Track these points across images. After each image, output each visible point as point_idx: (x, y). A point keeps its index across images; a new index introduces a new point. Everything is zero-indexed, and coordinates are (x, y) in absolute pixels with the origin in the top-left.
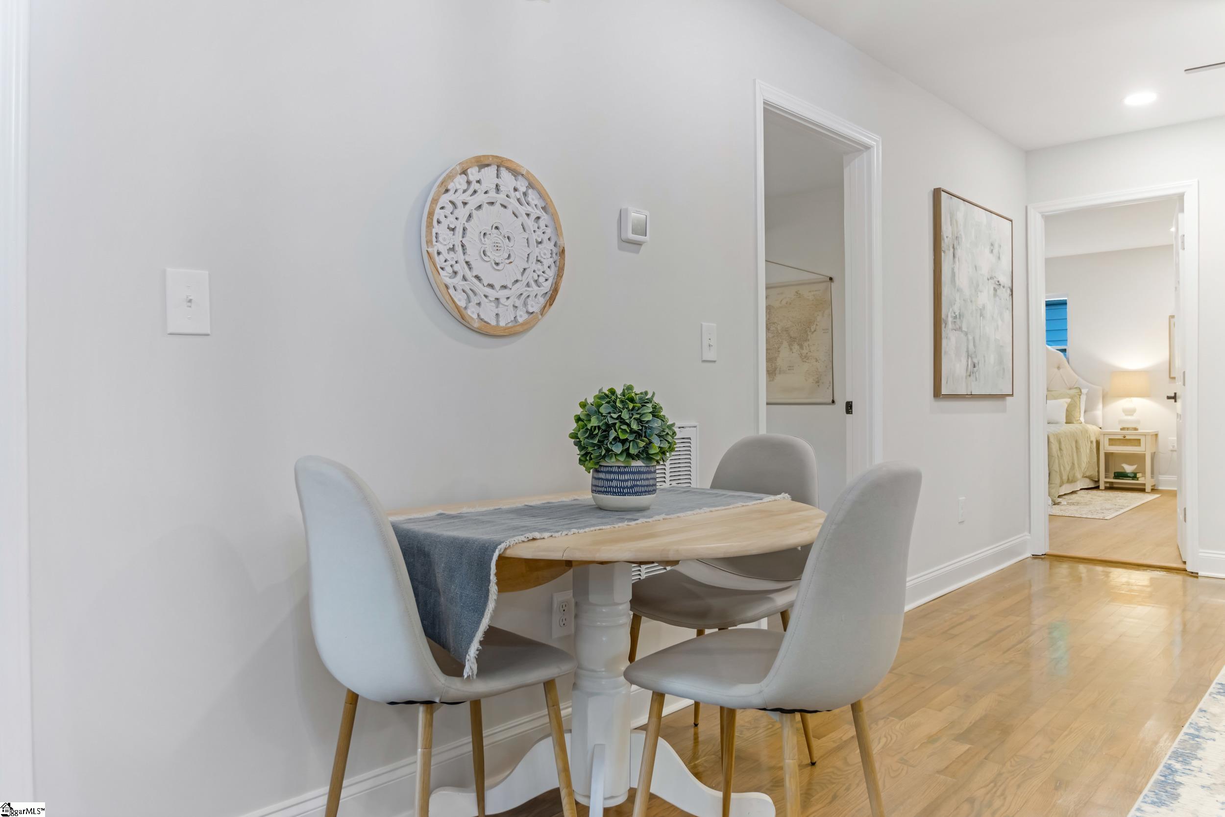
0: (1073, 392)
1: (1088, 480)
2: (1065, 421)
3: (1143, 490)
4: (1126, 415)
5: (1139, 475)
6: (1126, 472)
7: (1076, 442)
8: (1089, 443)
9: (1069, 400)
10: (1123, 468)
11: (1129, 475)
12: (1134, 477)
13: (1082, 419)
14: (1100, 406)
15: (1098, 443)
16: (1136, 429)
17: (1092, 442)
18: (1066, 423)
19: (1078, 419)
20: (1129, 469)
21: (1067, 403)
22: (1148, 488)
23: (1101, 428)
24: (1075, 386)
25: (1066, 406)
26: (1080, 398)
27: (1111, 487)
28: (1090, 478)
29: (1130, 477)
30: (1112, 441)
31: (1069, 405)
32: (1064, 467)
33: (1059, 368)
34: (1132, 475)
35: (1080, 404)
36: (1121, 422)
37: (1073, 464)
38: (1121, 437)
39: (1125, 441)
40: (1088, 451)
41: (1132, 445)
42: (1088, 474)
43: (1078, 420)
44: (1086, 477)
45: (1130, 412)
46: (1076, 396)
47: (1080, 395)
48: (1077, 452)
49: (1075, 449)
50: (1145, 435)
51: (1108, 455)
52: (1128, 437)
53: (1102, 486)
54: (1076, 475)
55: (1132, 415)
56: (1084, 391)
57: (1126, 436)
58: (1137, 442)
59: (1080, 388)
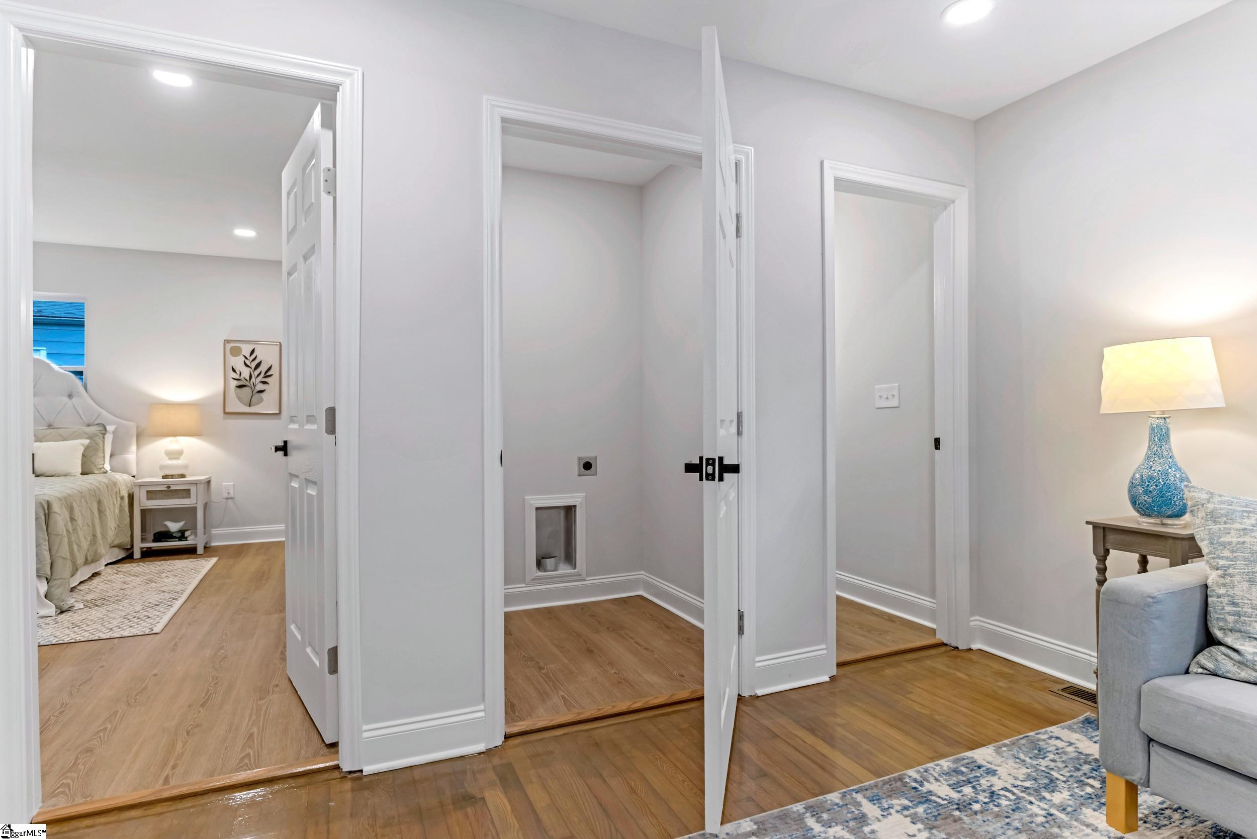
0: (93, 429)
1: (116, 550)
2: (80, 471)
3: (191, 551)
4: (170, 459)
5: (187, 534)
6: (169, 531)
7: (99, 502)
8: (119, 499)
9: (86, 442)
10: (166, 526)
11: (174, 535)
12: (182, 537)
13: (107, 467)
14: (134, 448)
15: (131, 497)
16: (183, 476)
17: (122, 498)
18: (82, 474)
19: (101, 466)
20: (174, 527)
21: (83, 445)
22: (200, 550)
23: (134, 476)
24: (97, 422)
25: (82, 449)
26: (104, 438)
27: (148, 554)
28: (120, 546)
29: (175, 537)
30: (151, 495)
31: (87, 448)
32: (79, 546)
33: (70, 396)
34: (179, 535)
35: (104, 445)
36: (162, 467)
37: (94, 536)
38: (163, 488)
39: (169, 493)
40: (117, 511)
41: (179, 498)
42: (116, 543)
43: (101, 469)
44: (114, 547)
45: (175, 455)
46: (98, 436)
47: (105, 434)
48: (100, 517)
50: (196, 483)
51: (144, 512)
52: (173, 488)
53: (137, 554)
54: (99, 551)
55: (178, 458)
56: (110, 428)
57: (170, 485)
58: (186, 493)
59: (103, 425)
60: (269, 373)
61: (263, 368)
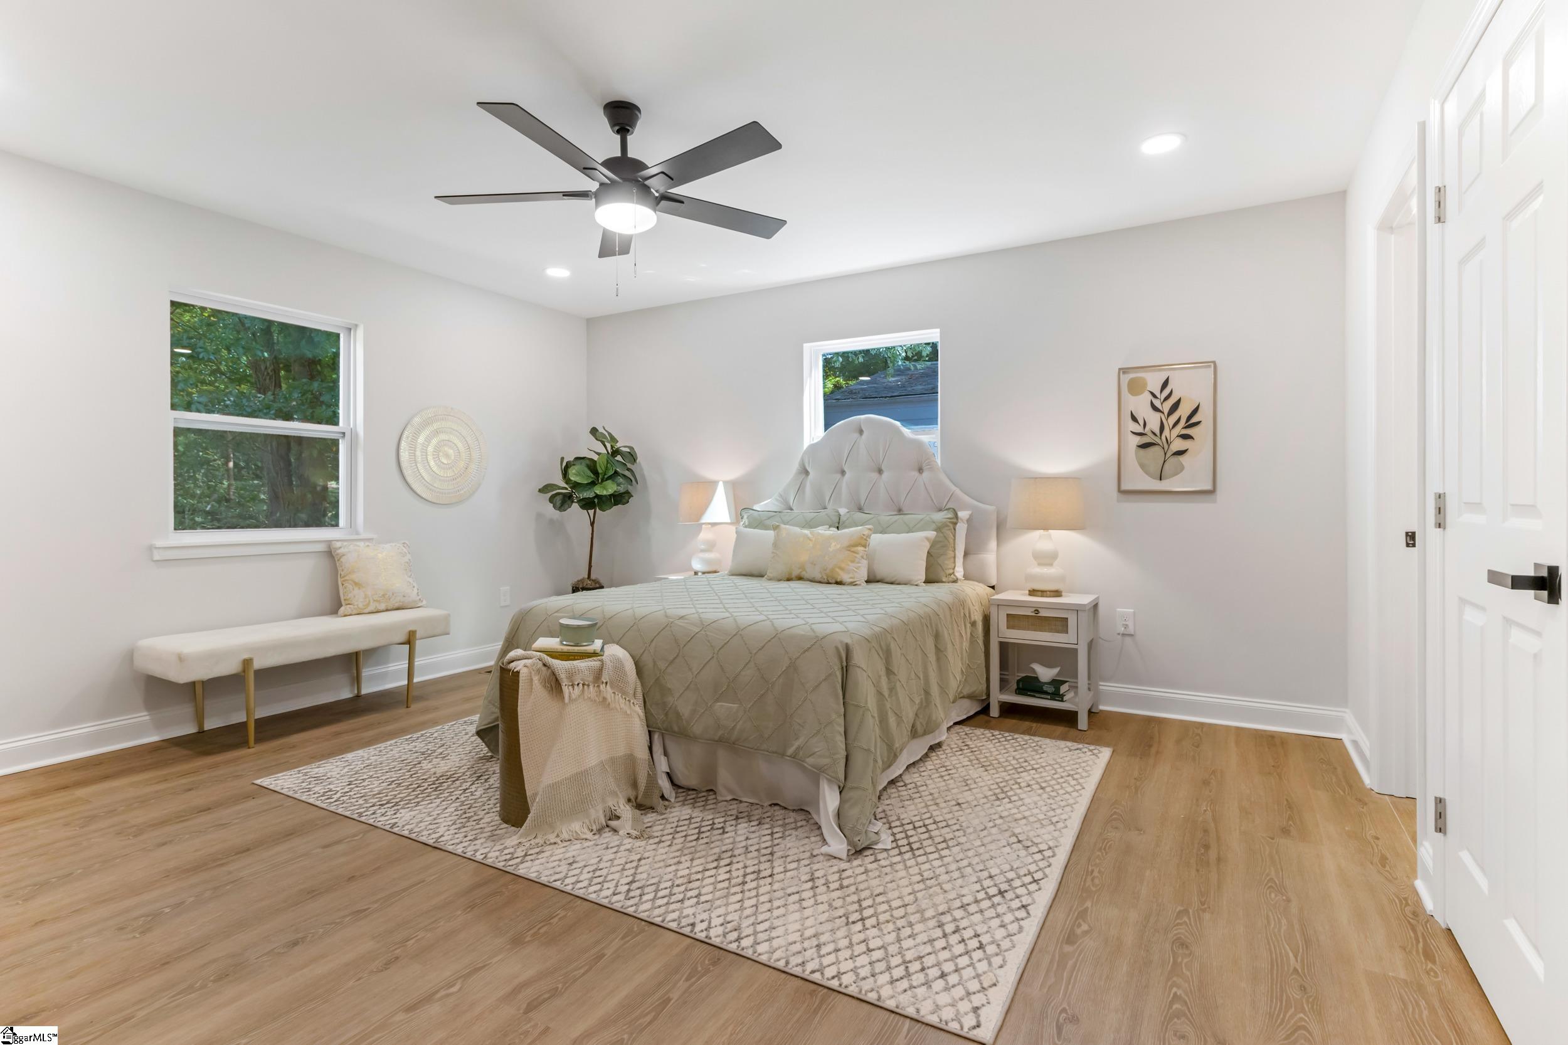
0: (940, 517)
1: (966, 703)
2: (924, 579)
3: (1068, 719)
4: (1039, 564)
5: (1063, 688)
6: (1036, 679)
7: (937, 636)
8: (968, 625)
9: (932, 534)
10: (1034, 671)
11: (1045, 688)
12: (1057, 695)
13: (959, 572)
14: (993, 544)
15: (986, 619)
16: (1057, 593)
17: (973, 624)
18: (927, 581)
19: (951, 571)
20: (1045, 674)
21: (927, 539)
22: (1083, 722)
23: (993, 587)
24: (947, 507)
25: (927, 545)
26: (955, 529)
27: (1010, 711)
28: (970, 697)
29: (1046, 693)
30: (1014, 621)
31: (934, 544)
32: (899, 717)
33: (920, 470)
34: (1051, 689)
35: (954, 540)
36: (1030, 577)
37: (927, 693)
38: (1029, 612)
39: (1037, 620)
40: (966, 645)
41: (1050, 631)
42: (966, 692)
43: (950, 575)
44: (963, 697)
45: (1046, 559)
46: (948, 526)
47: (955, 524)
48: (938, 659)
49: (932, 657)
50: (1077, 609)
51: (1004, 646)
52: (1043, 613)
53: (995, 711)
54: (934, 718)
55: (1051, 565)
56: (963, 514)
57: (1039, 610)
58: (1061, 624)
59: (954, 510)
60: (1194, 420)
61: (1184, 411)
